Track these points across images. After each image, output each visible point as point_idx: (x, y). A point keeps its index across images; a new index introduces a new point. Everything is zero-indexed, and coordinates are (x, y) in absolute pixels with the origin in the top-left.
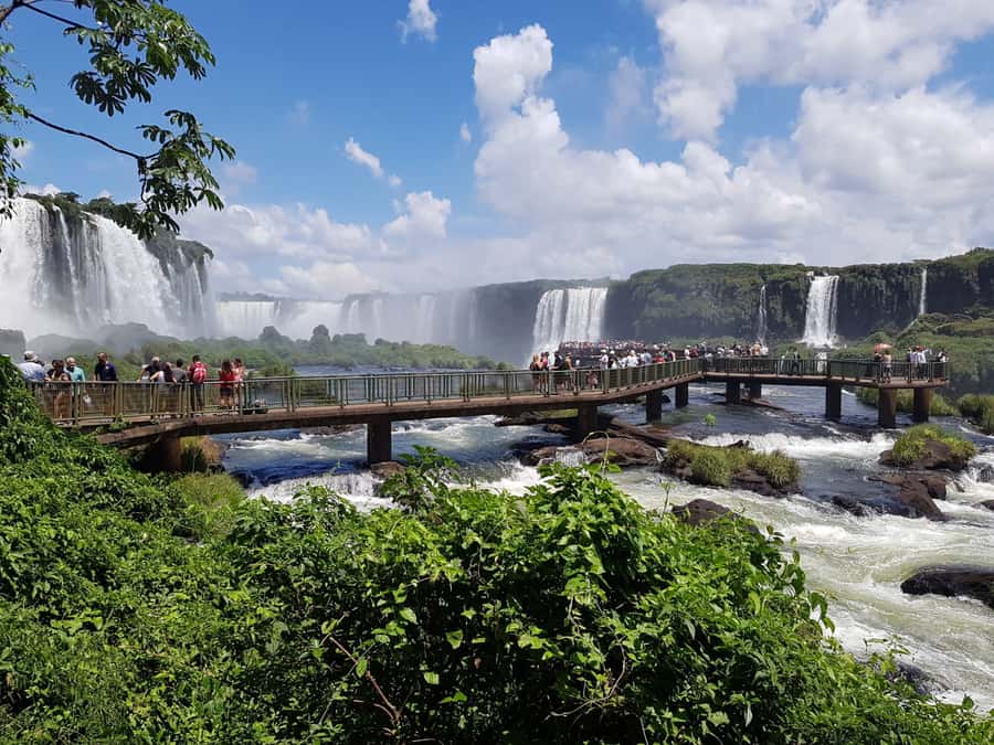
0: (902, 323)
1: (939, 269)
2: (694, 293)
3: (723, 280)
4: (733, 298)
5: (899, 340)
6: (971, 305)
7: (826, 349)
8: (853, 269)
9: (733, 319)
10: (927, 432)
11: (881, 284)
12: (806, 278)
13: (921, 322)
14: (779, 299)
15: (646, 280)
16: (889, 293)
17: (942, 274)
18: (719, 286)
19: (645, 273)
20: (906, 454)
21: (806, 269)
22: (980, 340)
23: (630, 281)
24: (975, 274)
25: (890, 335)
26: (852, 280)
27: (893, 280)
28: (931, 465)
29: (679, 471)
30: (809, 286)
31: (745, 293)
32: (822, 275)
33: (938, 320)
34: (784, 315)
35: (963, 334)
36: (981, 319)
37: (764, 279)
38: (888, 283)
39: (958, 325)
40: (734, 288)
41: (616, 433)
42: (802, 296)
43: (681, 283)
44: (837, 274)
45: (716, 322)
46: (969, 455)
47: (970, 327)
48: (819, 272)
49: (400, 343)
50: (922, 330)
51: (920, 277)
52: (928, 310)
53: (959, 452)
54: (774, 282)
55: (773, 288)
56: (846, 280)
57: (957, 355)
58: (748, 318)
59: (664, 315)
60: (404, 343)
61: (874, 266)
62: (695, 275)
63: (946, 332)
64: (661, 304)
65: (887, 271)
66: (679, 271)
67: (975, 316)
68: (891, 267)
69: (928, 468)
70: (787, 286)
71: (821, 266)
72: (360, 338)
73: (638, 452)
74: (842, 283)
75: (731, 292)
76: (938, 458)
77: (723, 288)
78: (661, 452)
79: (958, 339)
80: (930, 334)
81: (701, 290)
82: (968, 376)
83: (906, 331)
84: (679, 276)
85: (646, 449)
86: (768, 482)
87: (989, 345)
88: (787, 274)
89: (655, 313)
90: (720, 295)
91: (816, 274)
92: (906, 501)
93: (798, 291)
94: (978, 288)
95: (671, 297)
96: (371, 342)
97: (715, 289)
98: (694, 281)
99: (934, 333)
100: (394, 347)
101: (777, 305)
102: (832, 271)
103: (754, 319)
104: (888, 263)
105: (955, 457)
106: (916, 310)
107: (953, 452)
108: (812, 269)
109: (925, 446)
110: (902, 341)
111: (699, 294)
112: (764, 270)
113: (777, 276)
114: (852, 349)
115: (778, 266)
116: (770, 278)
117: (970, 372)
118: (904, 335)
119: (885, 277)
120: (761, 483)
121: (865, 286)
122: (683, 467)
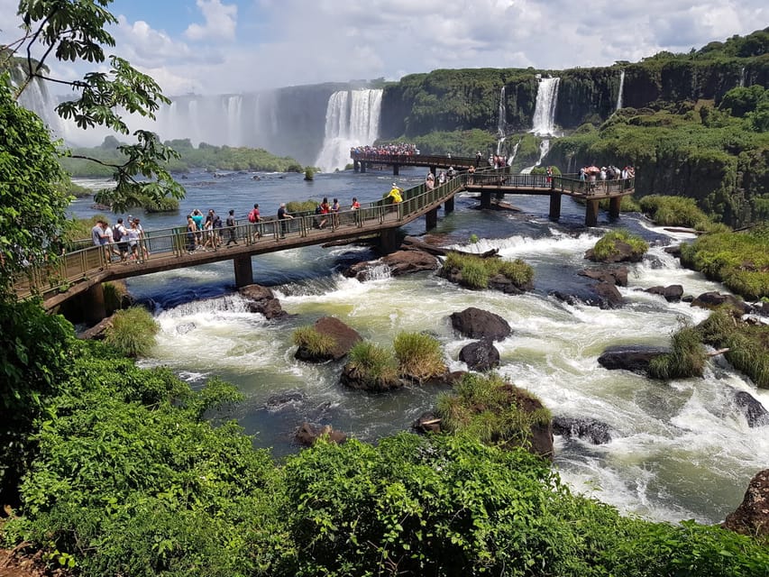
0: (604, 117)
1: (634, 71)
2: (451, 94)
3: (472, 82)
4: (481, 97)
5: (602, 129)
6: (654, 100)
7: (549, 137)
8: (570, 72)
9: (480, 114)
10: (617, 235)
11: (591, 84)
12: (535, 80)
13: (618, 115)
14: (515, 97)
15: (413, 82)
16: (596, 92)
17: (636, 76)
18: (470, 87)
19: (412, 77)
20: (602, 253)
21: (535, 72)
22: (660, 129)
23: (401, 83)
24: (659, 75)
25: (595, 125)
26: (569, 80)
27: (600, 81)
28: (619, 260)
29: (453, 276)
30: (537, 87)
31: (490, 93)
32: (547, 77)
33: (630, 113)
34: (518, 112)
35: (647, 124)
36: (661, 111)
37: (504, 81)
38: (596, 82)
39: (644, 117)
40: (481, 89)
41: (408, 247)
42: (532, 95)
43: (441, 85)
44: (559, 76)
45: (468, 117)
46: (643, 252)
47: (653, 119)
48: (545, 75)
49: (221, 147)
50: (619, 121)
51: (619, 79)
52: (624, 106)
53: (636, 249)
54: (512, 84)
55: (511, 89)
56: (566, 81)
57: (642, 142)
58: (491, 113)
59: (428, 111)
60: (224, 147)
61: (586, 70)
62: (452, 79)
63: (635, 122)
64: (427, 103)
65: (596, 73)
66: (440, 75)
67: (657, 109)
68: (598, 70)
69: (616, 262)
70: (521, 87)
71: (547, 69)
72: (186, 143)
73: (424, 261)
74: (562, 83)
75: (479, 92)
76: (624, 255)
77: (473, 88)
78: (440, 259)
79: (644, 129)
80: (624, 124)
81: (456, 91)
82: (649, 157)
83: (607, 122)
84: (440, 80)
85: (429, 257)
86: (513, 284)
87: (666, 134)
88: (522, 76)
89: (420, 111)
90: (471, 94)
91: (543, 77)
92: (602, 292)
93: (529, 91)
94: (661, 86)
95: (433, 97)
96: (196, 146)
97: (467, 90)
98: (451, 84)
99: (627, 124)
100: (216, 150)
101: (513, 102)
102: (556, 74)
103: (496, 114)
104: (596, 67)
105: (634, 253)
106: (614, 104)
107: (633, 250)
108: (540, 72)
109: (616, 247)
110: (604, 131)
111: (455, 94)
112: (504, 74)
113: (514, 78)
114: (568, 138)
115: (514, 69)
116: (508, 80)
117: (651, 155)
118: (606, 126)
119: (594, 79)
120: (508, 284)
121: (579, 85)
122: (456, 273)
